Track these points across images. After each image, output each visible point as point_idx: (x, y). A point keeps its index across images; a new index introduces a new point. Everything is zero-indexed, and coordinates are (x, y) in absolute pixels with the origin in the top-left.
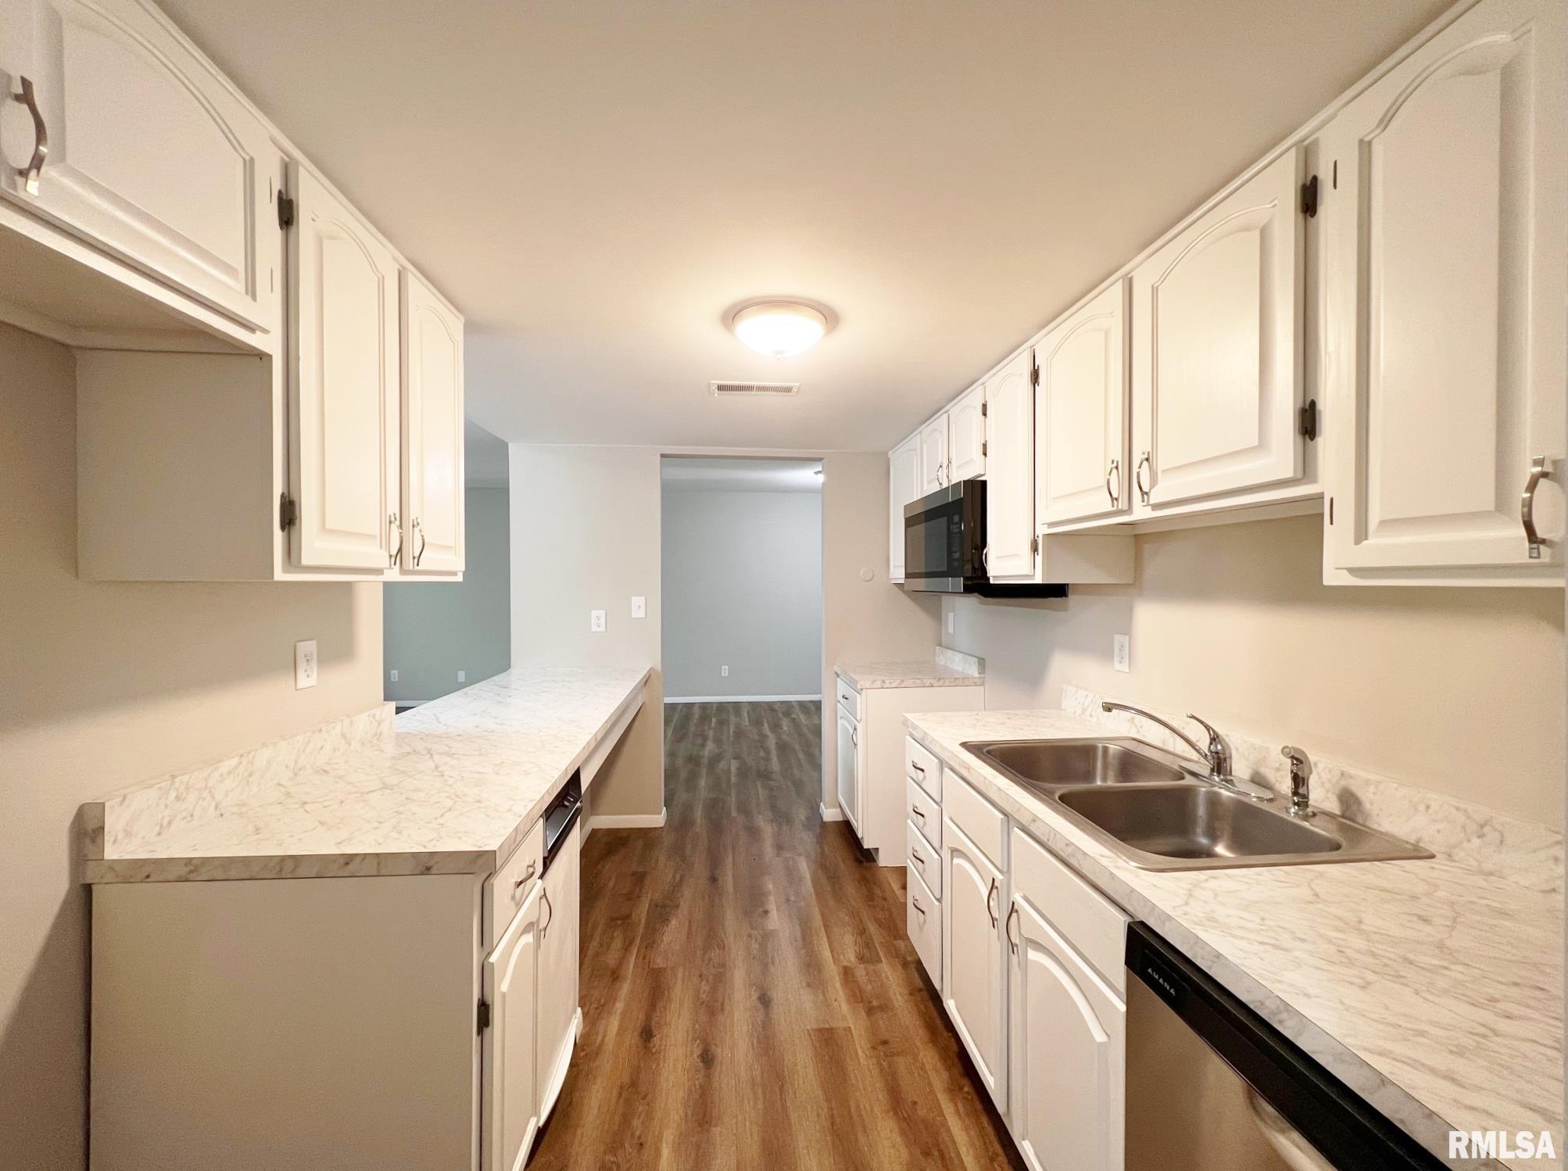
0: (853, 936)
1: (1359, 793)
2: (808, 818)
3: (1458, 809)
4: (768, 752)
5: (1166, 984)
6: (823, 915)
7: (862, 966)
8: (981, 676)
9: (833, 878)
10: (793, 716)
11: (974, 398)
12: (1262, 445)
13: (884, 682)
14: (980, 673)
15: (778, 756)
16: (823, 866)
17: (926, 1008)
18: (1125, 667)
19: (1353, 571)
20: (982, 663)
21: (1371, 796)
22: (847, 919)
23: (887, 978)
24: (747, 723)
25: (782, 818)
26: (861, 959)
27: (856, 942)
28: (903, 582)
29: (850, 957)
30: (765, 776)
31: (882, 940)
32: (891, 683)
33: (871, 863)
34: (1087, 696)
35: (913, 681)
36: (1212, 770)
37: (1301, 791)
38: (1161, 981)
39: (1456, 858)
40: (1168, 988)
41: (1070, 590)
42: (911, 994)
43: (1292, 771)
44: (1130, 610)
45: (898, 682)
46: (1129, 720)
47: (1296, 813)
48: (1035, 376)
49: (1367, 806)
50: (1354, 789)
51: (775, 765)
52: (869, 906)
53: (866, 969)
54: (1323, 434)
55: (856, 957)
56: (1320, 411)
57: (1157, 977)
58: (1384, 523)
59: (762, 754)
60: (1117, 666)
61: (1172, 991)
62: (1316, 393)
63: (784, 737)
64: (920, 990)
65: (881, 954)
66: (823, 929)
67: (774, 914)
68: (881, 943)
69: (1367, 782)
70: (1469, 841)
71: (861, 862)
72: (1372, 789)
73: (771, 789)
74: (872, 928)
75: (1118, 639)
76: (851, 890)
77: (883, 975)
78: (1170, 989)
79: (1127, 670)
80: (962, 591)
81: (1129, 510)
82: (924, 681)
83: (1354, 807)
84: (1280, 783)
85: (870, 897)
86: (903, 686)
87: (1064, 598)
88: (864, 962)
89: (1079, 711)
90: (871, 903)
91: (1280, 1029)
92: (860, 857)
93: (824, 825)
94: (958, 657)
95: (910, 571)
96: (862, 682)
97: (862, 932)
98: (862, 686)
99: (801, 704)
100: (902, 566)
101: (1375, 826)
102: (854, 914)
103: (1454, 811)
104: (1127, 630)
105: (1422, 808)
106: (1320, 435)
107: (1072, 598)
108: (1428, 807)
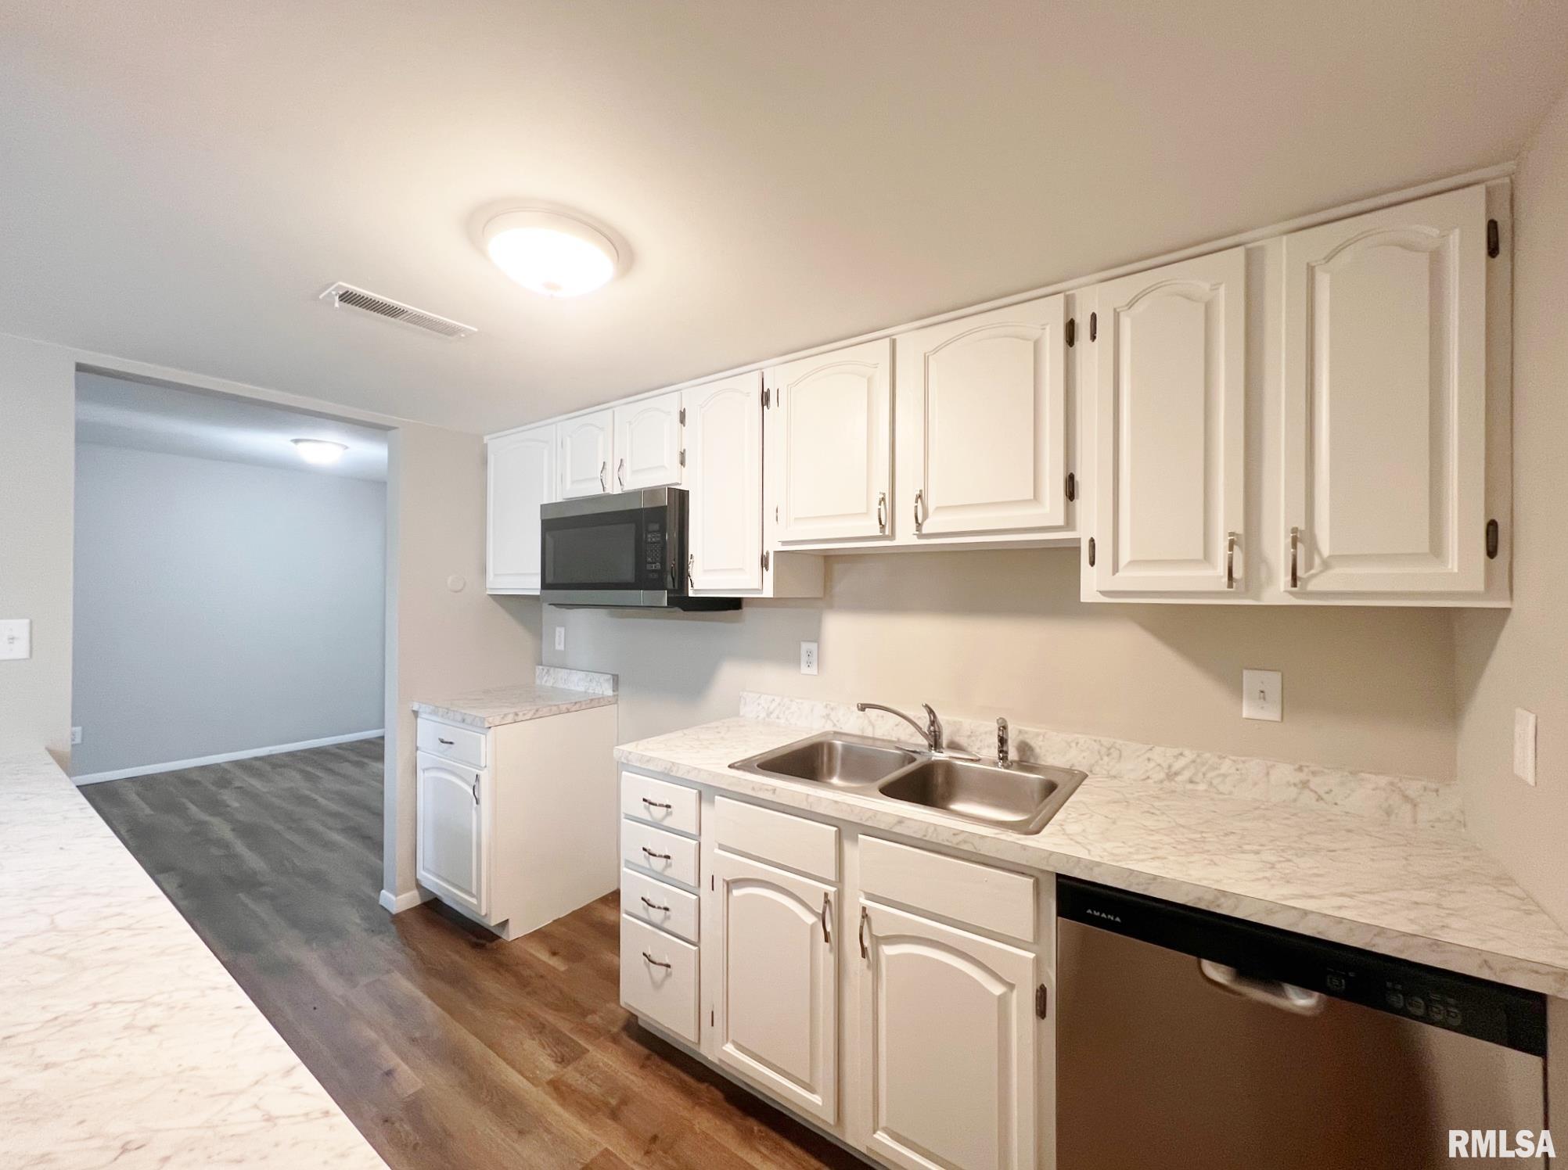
0: (534, 1039)
1: (1032, 743)
2: (365, 918)
3: (1095, 741)
4: (225, 845)
5: (1109, 916)
6: (476, 1035)
7: (570, 1068)
8: (616, 693)
9: (456, 979)
10: (238, 784)
11: (670, 403)
12: (1036, 497)
13: (517, 714)
14: (614, 691)
15: (250, 847)
16: (429, 971)
17: (667, 1072)
18: (814, 670)
19: (1104, 593)
20: (616, 681)
21: (1041, 743)
22: (511, 1022)
23: (606, 1064)
24: (148, 811)
25: (318, 931)
26: (562, 1061)
27: (543, 1045)
28: (538, 593)
29: (547, 1064)
30: (249, 883)
31: (572, 1025)
32: (524, 714)
33: (496, 942)
34: (774, 700)
35: (548, 708)
36: (931, 746)
37: (1005, 749)
38: (1104, 915)
39: (1094, 772)
40: (1112, 918)
41: (744, 604)
42: (643, 1067)
43: (999, 736)
44: (820, 621)
45: (532, 713)
46: (824, 717)
47: (1003, 765)
48: (765, 399)
49: (1037, 750)
50: (1028, 741)
51: (253, 861)
52: (528, 993)
53: (576, 1070)
54: (1080, 498)
55: (556, 1062)
56: (1077, 482)
57: (1098, 914)
58: (1133, 563)
59: (215, 851)
60: (804, 669)
61: (1118, 919)
62: (1075, 469)
63: (241, 817)
64: (648, 1058)
65: (582, 1042)
66: (491, 1052)
67: (404, 1070)
68: (572, 1029)
69: (1038, 735)
70: (1102, 759)
71: (482, 946)
72: (1041, 738)
73: (272, 898)
74: (550, 1017)
75: (805, 646)
76: (491, 984)
77: (601, 1064)
78: (1115, 918)
79: (815, 673)
80: (666, 605)
81: (892, 536)
82: (561, 706)
83: (1028, 753)
84: (971, 746)
85: (523, 983)
86: (537, 716)
87: (740, 611)
88: (569, 1063)
89: (763, 715)
90: (529, 989)
91: (1218, 911)
92: (474, 939)
93: (397, 919)
94: (576, 676)
95: (549, 580)
96: (491, 719)
97: (540, 1028)
98: (490, 723)
99: (239, 764)
100: (537, 574)
101: (1043, 763)
102: (516, 1013)
103: (1093, 742)
104: (816, 637)
105: (1073, 745)
106: (1078, 498)
107: (746, 610)
108: (1077, 743)
